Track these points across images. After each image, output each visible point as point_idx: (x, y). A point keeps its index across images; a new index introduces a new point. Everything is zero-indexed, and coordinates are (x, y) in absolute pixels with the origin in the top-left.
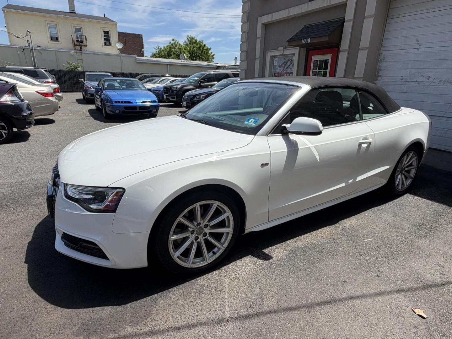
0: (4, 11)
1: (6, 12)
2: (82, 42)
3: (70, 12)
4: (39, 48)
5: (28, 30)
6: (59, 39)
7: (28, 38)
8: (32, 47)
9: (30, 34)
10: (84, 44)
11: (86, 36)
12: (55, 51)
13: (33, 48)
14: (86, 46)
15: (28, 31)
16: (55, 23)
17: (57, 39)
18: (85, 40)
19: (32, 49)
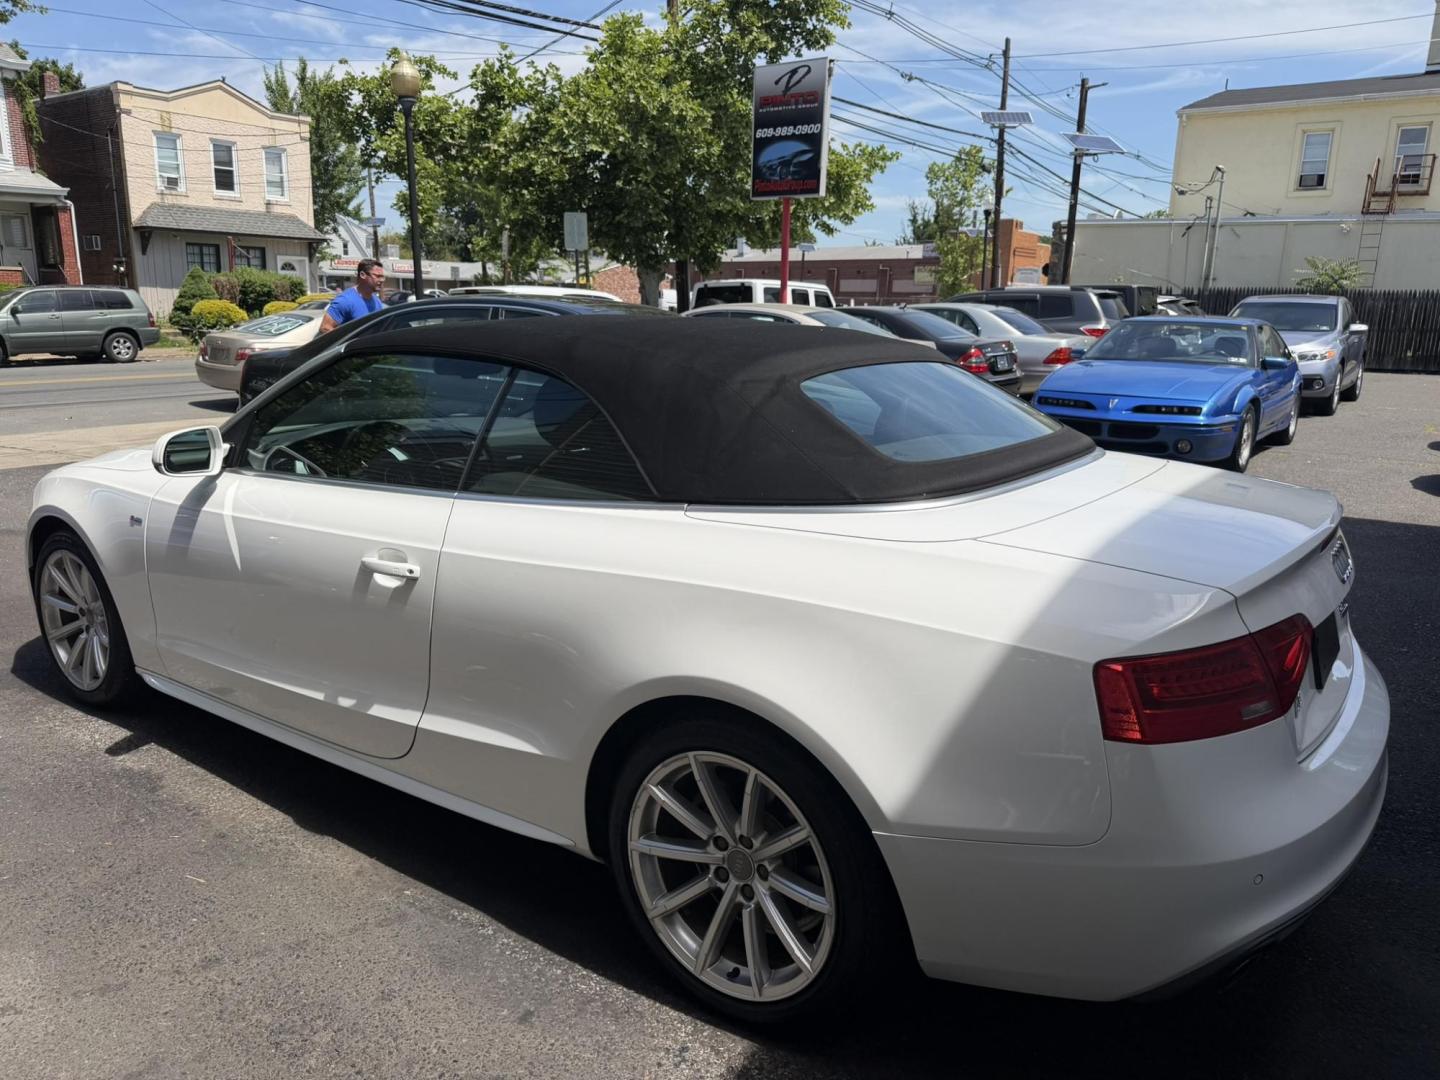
0: (1180, 116)
1: (1184, 118)
2: (1416, 179)
3: (1428, 73)
4: (1249, 219)
5: (1220, 166)
6: (1329, 181)
7: (1213, 191)
8: (1216, 219)
9: (1222, 178)
10: (1422, 186)
11: (1435, 158)
12: (1286, 224)
13: (1219, 222)
14: (1426, 193)
15: (1218, 169)
16: (1331, 126)
17: (1320, 180)
18: (1428, 170)
19: (1214, 226)
